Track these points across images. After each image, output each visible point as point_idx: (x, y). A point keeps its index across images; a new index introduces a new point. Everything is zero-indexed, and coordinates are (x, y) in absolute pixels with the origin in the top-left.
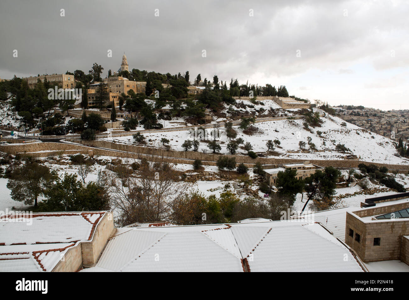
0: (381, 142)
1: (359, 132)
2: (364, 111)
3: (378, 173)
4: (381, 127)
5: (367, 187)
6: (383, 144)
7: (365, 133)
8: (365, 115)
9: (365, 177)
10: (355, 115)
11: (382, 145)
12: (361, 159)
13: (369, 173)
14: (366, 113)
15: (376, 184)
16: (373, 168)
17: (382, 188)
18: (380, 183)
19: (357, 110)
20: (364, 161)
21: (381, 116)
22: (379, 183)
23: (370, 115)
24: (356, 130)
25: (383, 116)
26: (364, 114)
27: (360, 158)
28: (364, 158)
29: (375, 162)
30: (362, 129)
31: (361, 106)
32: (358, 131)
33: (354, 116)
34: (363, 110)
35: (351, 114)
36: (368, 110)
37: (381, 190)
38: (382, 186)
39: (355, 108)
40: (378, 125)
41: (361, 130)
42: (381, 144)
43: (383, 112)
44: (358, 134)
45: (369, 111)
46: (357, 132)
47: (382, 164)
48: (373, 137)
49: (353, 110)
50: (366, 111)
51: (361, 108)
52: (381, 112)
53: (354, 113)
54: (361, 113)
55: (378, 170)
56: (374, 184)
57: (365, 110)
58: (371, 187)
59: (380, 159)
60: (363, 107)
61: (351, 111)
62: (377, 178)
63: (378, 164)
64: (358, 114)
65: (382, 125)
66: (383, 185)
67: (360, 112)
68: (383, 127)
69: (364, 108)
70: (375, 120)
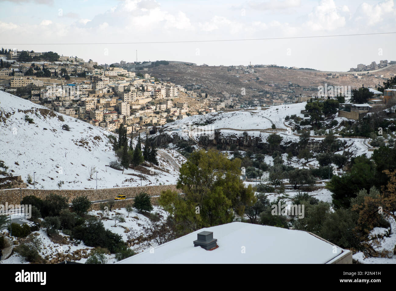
0: (84, 137)
1: (31, 116)
2: (60, 65)
3: (66, 215)
4: (99, 102)
5: (40, 254)
6: (87, 143)
7: (48, 119)
8: (61, 74)
9: (36, 228)
10: (38, 75)
11: (85, 146)
12: (33, 184)
13: (46, 218)
14: (63, 71)
15: (63, 242)
16: (55, 203)
17: (75, 250)
18: (71, 239)
19: (42, 63)
20: (40, 189)
21: (97, 77)
22: (68, 240)
23: (72, 75)
24: (25, 112)
25: (99, 77)
26: (59, 72)
27: (29, 181)
28: (40, 181)
29: (64, 187)
30: (40, 109)
31: (51, 53)
32: (29, 114)
33: (35, 77)
34: (57, 63)
35: (29, 73)
36: (68, 62)
37: (74, 256)
38: (76, 245)
39: (38, 57)
40: (90, 99)
41: (39, 113)
42: (83, 143)
43: (100, 67)
44: (31, 121)
45: (71, 65)
46: (27, 116)
47: (81, 191)
48: (66, 128)
49: (33, 62)
50: (62, 65)
51: (51, 57)
52: (96, 67)
53: (37, 69)
54: (53, 71)
55: (66, 206)
56: (56, 245)
57: (62, 63)
58: (49, 253)
59: (78, 178)
60: (56, 54)
61: (28, 65)
62: (65, 226)
63: (70, 191)
64: (46, 73)
65: (98, 96)
66: (79, 243)
67: (50, 67)
68: (103, 101)
69: (59, 57)
70: (85, 86)
